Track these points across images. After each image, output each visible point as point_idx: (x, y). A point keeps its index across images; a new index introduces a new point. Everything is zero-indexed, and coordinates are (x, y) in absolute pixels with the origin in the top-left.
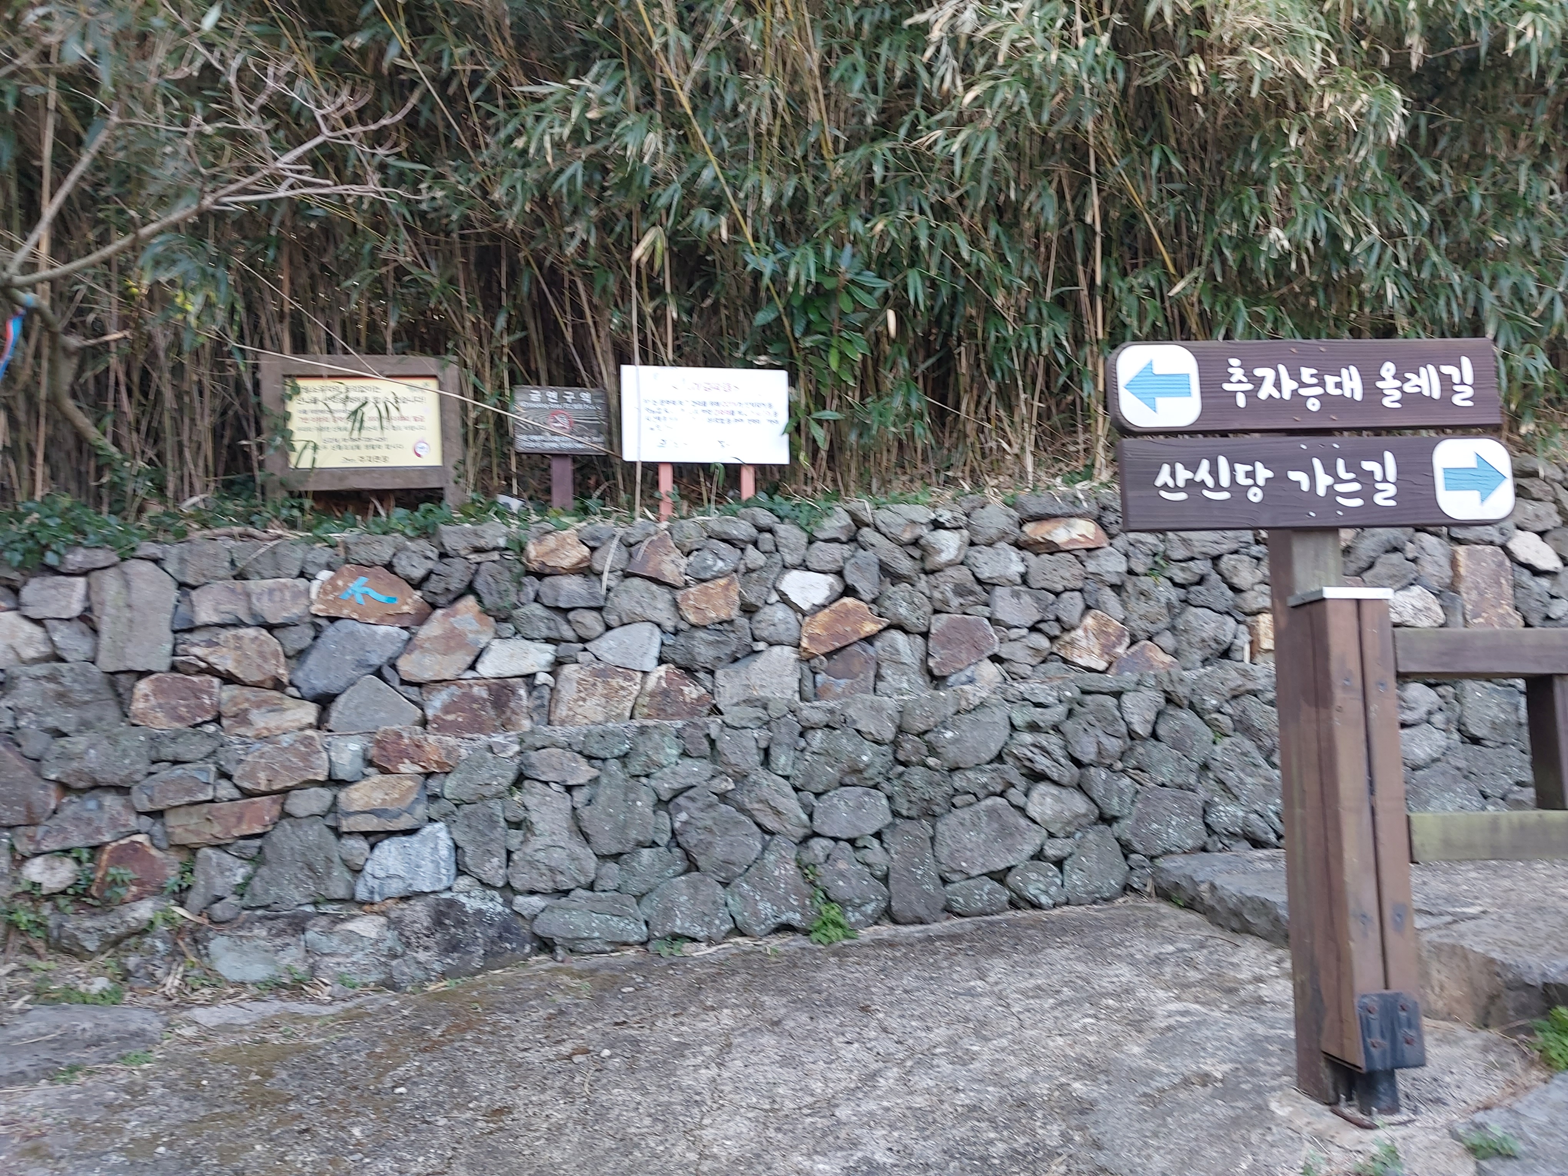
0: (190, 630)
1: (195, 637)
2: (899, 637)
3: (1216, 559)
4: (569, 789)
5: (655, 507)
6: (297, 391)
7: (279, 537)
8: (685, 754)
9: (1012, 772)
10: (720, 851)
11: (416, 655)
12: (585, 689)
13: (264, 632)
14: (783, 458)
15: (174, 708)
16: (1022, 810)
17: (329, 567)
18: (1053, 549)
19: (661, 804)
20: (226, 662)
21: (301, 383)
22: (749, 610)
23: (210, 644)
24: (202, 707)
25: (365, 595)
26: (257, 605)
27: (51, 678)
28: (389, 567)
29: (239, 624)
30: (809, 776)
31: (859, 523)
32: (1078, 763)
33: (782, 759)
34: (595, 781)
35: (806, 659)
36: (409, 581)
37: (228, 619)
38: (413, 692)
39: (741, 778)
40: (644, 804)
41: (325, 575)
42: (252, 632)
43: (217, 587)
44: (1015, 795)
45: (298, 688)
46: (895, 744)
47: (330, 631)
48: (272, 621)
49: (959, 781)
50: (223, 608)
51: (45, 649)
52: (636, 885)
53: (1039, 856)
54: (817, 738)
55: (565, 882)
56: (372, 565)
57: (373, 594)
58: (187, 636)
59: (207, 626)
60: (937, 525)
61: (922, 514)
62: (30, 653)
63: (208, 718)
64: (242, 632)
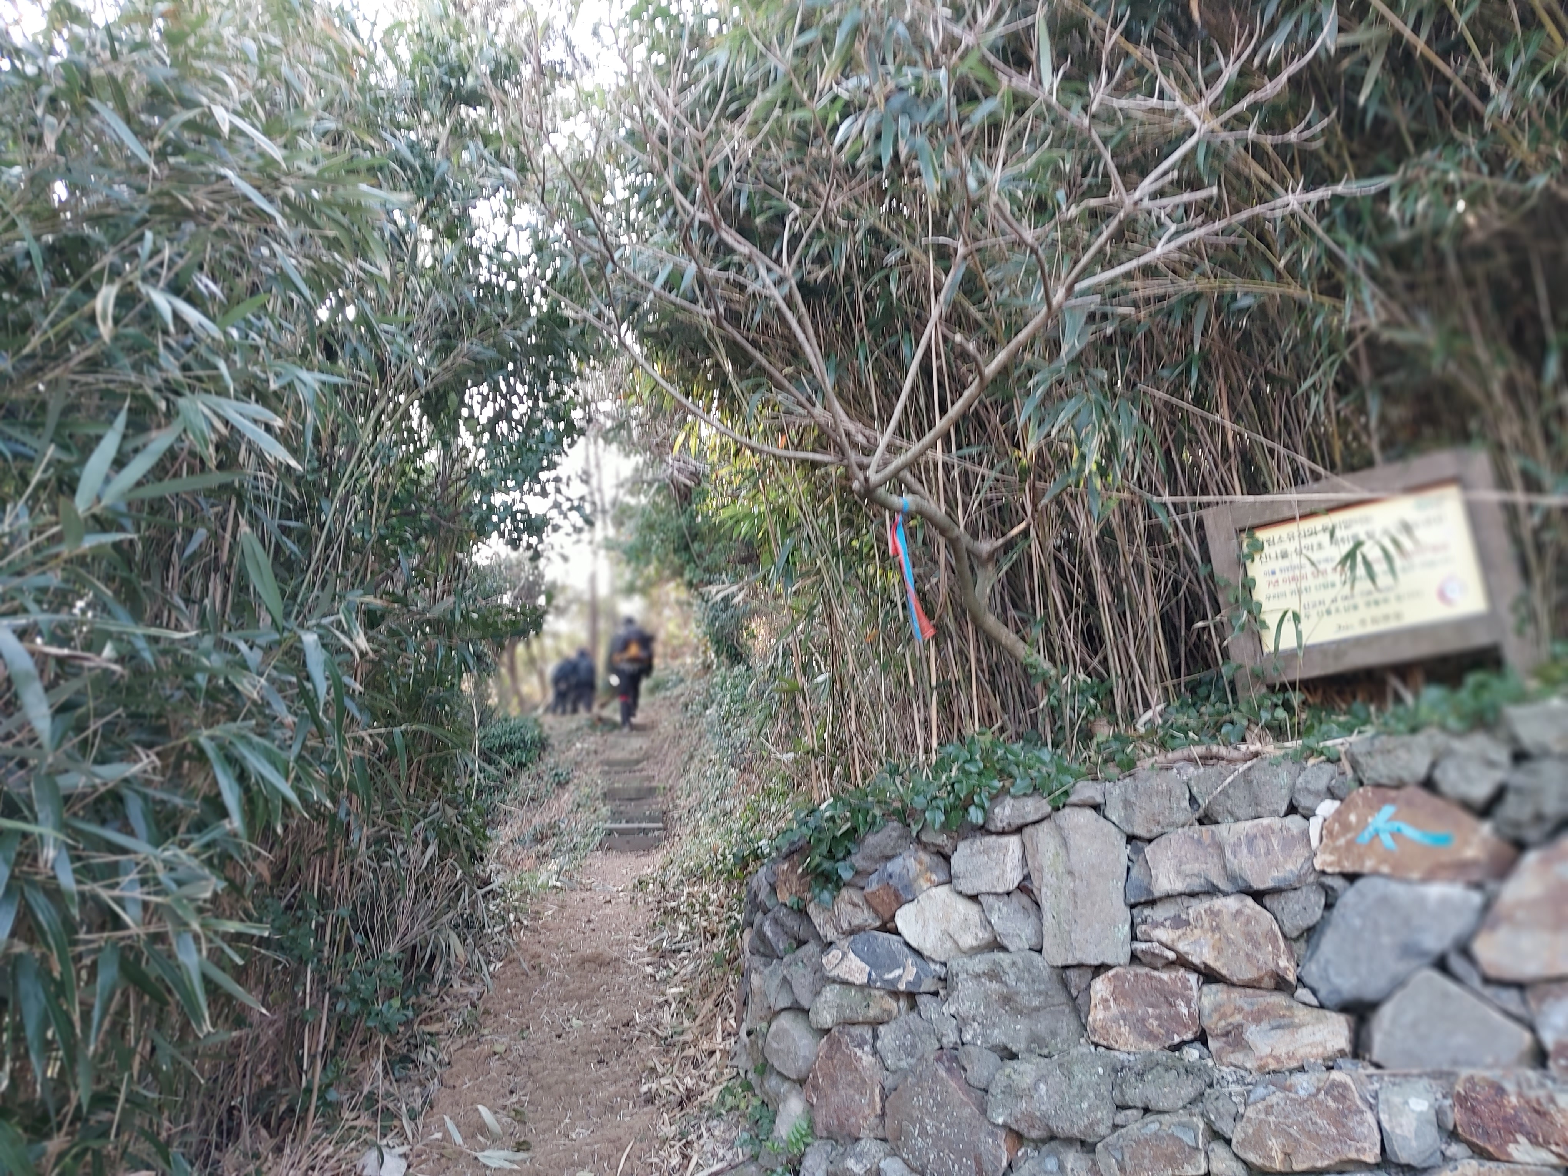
0: (1152, 903)
1: (1159, 913)
6: (1258, 547)
7: (1256, 755)
11: (1503, 934)
13: (1250, 901)
15: (1143, 1020)
17: (1331, 794)
20: (1201, 951)
21: (1262, 535)
23: (1179, 923)
24: (1176, 1017)
25: (1396, 835)
26: (1234, 863)
27: (994, 975)
28: (1429, 784)
29: (1213, 891)
36: (1467, 805)
37: (1196, 884)
38: (1510, 999)
41: (1327, 808)
42: (1232, 903)
43: (1176, 836)
45: (1314, 992)
47: (1349, 896)
48: (1258, 885)
50: (1187, 868)
51: (984, 936)
56: (1399, 785)
57: (1410, 832)
58: (1147, 912)
59: (1169, 896)
62: (968, 940)
63: (1189, 1036)
64: (1218, 903)
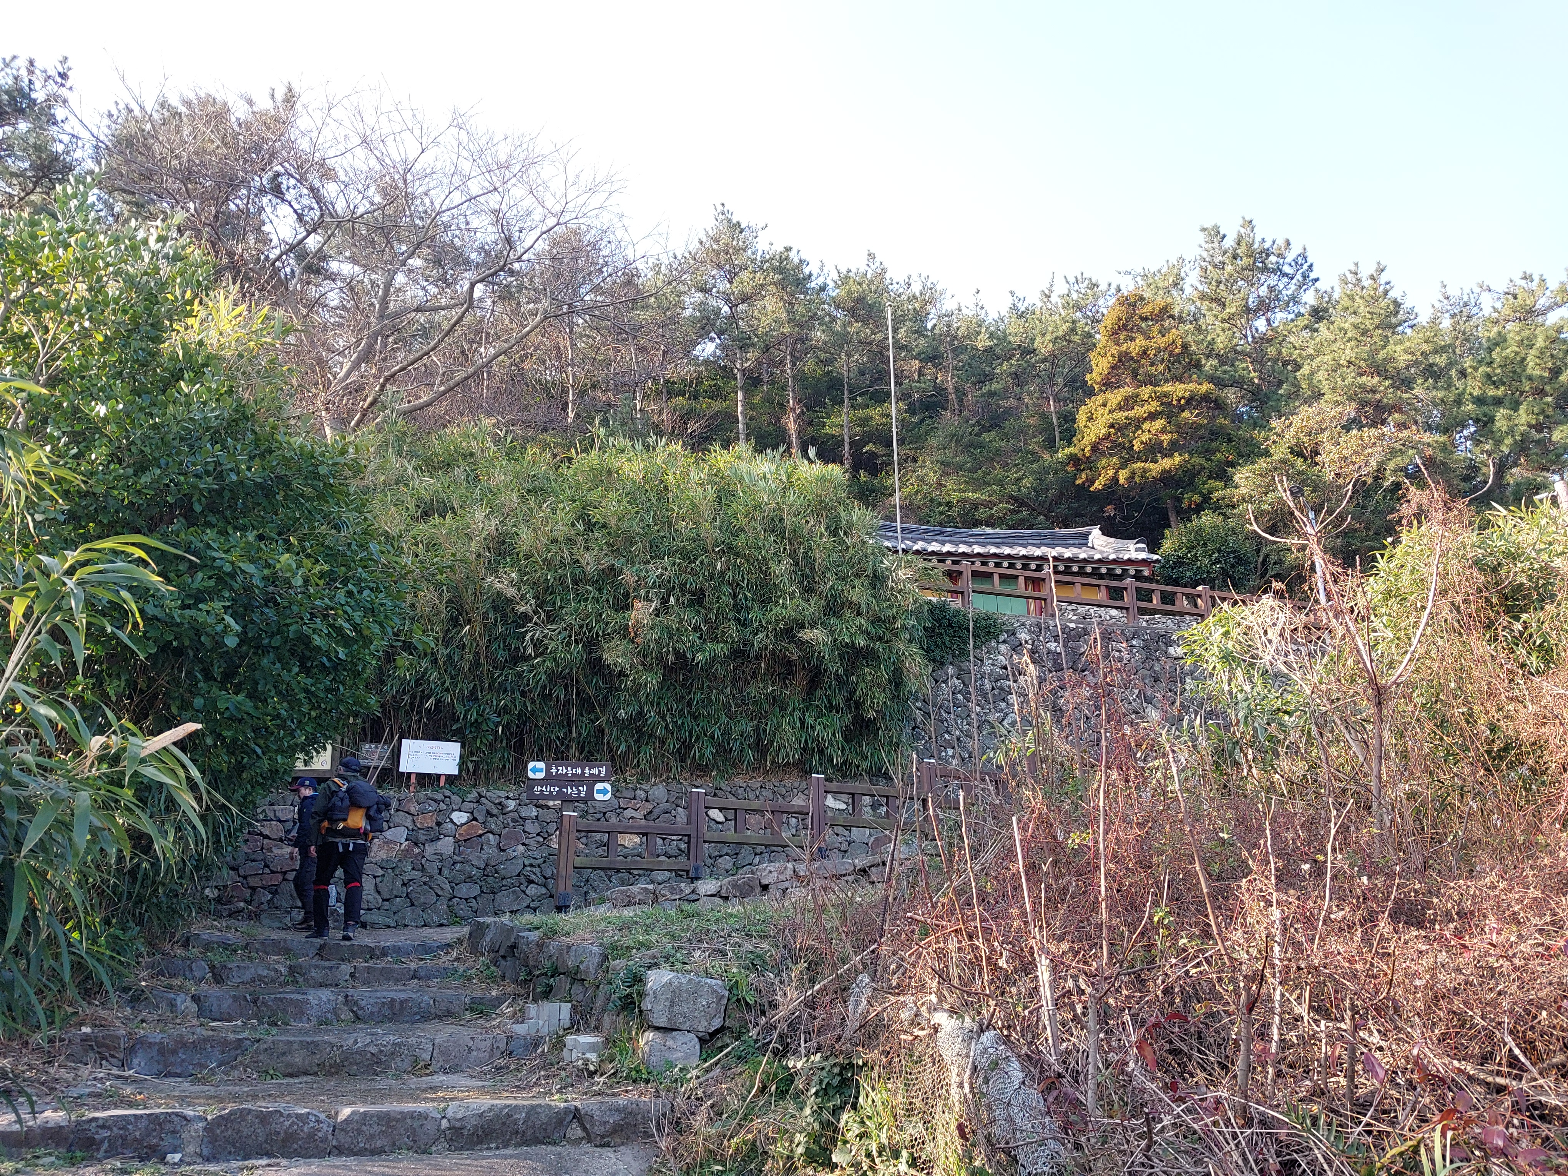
2: (491, 836)
3: (605, 813)
4: (375, 877)
5: (408, 789)
8: (413, 869)
9: (522, 879)
10: (422, 900)
12: (381, 847)
13: (278, 822)
14: (456, 773)
16: (524, 892)
18: (548, 808)
19: (404, 884)
20: (266, 832)
22: (439, 824)
23: (262, 825)
24: (258, 845)
26: (277, 814)
29: (271, 819)
30: (454, 878)
31: (481, 796)
32: (546, 878)
33: (446, 872)
34: (383, 875)
35: (457, 841)
39: (431, 877)
40: (399, 883)
42: (275, 822)
43: (265, 808)
44: (523, 887)
46: (484, 869)
48: (281, 819)
49: (504, 882)
52: (394, 909)
53: (528, 907)
54: (458, 866)
55: (371, 906)
60: (508, 798)
61: (503, 794)
63: (259, 849)
64: (272, 822)
